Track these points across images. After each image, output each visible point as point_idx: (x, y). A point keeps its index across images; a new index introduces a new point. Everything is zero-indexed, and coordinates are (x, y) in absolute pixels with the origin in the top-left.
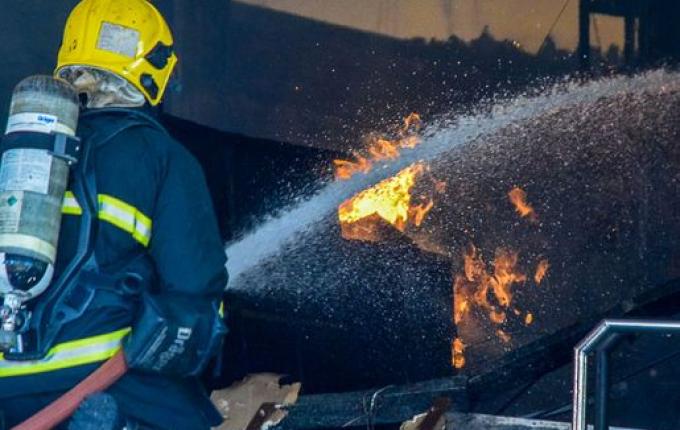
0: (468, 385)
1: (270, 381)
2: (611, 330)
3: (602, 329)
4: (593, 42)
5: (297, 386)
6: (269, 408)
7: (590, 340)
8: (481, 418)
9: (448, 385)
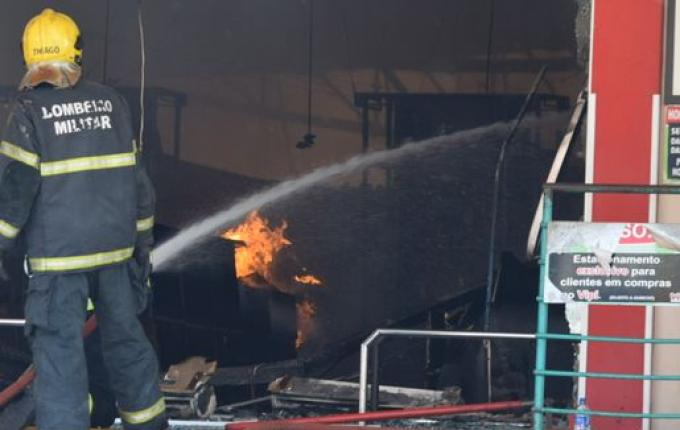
0: (305, 363)
1: (201, 361)
2: (380, 335)
3: (376, 334)
4: (369, 182)
5: (214, 364)
6: (200, 375)
7: (369, 340)
8: (312, 380)
9: (294, 363)
